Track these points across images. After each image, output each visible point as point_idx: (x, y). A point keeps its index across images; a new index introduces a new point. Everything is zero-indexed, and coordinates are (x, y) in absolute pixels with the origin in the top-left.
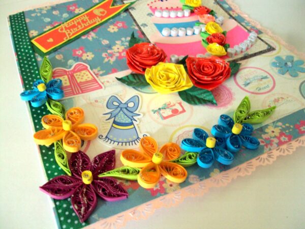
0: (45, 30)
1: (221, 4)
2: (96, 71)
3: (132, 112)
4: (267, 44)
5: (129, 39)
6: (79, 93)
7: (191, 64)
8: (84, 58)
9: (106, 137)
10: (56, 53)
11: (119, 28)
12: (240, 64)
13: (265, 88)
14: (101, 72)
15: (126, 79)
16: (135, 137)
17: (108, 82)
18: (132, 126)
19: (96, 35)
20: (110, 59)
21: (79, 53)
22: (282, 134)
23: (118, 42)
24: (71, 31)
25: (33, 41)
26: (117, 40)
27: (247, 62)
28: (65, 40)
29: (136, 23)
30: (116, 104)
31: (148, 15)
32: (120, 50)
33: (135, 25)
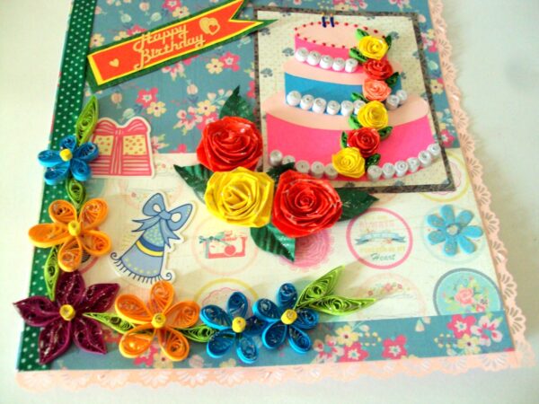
0: (117, 38)
1: (427, 58)
2: (156, 139)
3: (171, 230)
4: (449, 173)
5: (230, 93)
6: (117, 174)
7: (285, 186)
8: (150, 111)
9: (120, 259)
10: (116, 89)
11: (225, 67)
12: (376, 199)
13: (386, 258)
14: (162, 146)
15: (190, 170)
16: (156, 272)
17: (164, 166)
18: (160, 254)
19: (185, 72)
20: (186, 123)
21: (147, 98)
22: (356, 345)
23: (211, 96)
24: (150, 54)
25: (90, 57)
26: (211, 92)
27: (390, 199)
28: (136, 69)
29: (257, 64)
30: (157, 208)
31: (284, 52)
32: (207, 113)
33: (253, 67)
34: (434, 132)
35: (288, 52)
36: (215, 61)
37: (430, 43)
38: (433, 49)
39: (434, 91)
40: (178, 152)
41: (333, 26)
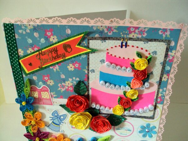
2: (52, 93)
3: (61, 121)
4: (154, 113)
5: (77, 79)
6: (42, 104)
8: (48, 83)
9: (48, 126)
10: (34, 74)
11: (75, 68)
14: (55, 96)
17: (56, 102)
18: (59, 126)
19: (59, 69)
20: (62, 88)
21: (46, 78)
23: (70, 80)
25: (20, 61)
26: (70, 78)
29: (88, 67)
30: (56, 114)
31: (101, 61)
32: (69, 86)
33: (87, 68)
34: (155, 98)
35: (102, 61)
36: (71, 65)
37: (171, 58)
38: (171, 61)
39: (163, 79)
40: (60, 98)
41: (126, 47)
